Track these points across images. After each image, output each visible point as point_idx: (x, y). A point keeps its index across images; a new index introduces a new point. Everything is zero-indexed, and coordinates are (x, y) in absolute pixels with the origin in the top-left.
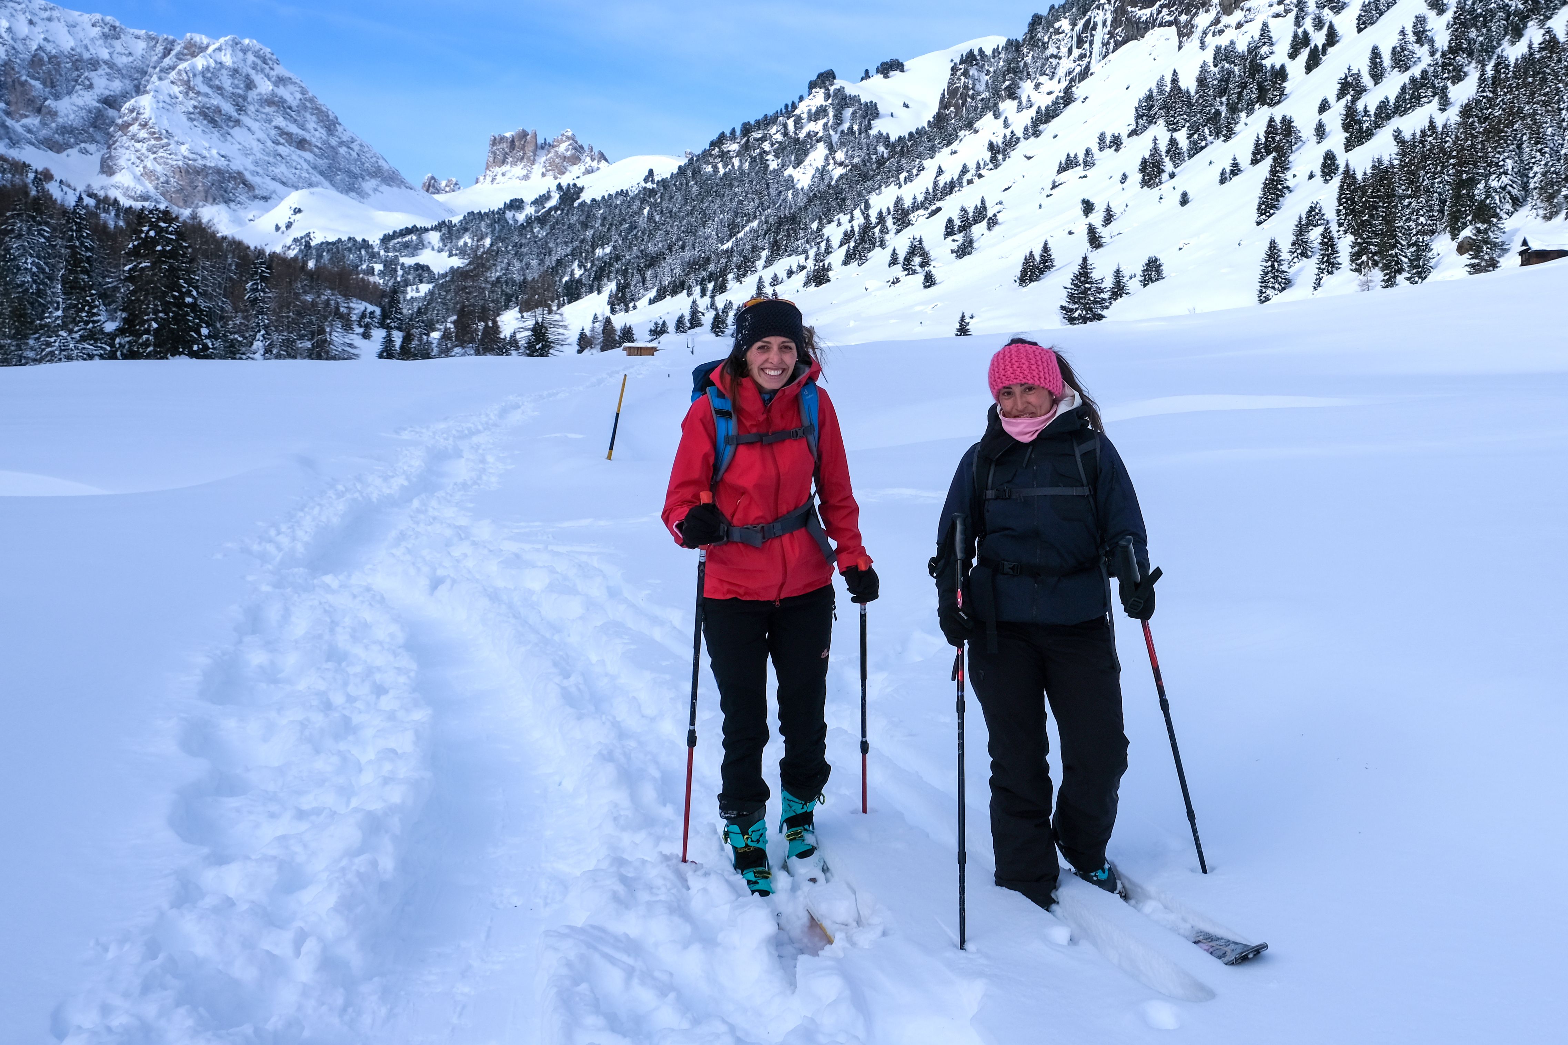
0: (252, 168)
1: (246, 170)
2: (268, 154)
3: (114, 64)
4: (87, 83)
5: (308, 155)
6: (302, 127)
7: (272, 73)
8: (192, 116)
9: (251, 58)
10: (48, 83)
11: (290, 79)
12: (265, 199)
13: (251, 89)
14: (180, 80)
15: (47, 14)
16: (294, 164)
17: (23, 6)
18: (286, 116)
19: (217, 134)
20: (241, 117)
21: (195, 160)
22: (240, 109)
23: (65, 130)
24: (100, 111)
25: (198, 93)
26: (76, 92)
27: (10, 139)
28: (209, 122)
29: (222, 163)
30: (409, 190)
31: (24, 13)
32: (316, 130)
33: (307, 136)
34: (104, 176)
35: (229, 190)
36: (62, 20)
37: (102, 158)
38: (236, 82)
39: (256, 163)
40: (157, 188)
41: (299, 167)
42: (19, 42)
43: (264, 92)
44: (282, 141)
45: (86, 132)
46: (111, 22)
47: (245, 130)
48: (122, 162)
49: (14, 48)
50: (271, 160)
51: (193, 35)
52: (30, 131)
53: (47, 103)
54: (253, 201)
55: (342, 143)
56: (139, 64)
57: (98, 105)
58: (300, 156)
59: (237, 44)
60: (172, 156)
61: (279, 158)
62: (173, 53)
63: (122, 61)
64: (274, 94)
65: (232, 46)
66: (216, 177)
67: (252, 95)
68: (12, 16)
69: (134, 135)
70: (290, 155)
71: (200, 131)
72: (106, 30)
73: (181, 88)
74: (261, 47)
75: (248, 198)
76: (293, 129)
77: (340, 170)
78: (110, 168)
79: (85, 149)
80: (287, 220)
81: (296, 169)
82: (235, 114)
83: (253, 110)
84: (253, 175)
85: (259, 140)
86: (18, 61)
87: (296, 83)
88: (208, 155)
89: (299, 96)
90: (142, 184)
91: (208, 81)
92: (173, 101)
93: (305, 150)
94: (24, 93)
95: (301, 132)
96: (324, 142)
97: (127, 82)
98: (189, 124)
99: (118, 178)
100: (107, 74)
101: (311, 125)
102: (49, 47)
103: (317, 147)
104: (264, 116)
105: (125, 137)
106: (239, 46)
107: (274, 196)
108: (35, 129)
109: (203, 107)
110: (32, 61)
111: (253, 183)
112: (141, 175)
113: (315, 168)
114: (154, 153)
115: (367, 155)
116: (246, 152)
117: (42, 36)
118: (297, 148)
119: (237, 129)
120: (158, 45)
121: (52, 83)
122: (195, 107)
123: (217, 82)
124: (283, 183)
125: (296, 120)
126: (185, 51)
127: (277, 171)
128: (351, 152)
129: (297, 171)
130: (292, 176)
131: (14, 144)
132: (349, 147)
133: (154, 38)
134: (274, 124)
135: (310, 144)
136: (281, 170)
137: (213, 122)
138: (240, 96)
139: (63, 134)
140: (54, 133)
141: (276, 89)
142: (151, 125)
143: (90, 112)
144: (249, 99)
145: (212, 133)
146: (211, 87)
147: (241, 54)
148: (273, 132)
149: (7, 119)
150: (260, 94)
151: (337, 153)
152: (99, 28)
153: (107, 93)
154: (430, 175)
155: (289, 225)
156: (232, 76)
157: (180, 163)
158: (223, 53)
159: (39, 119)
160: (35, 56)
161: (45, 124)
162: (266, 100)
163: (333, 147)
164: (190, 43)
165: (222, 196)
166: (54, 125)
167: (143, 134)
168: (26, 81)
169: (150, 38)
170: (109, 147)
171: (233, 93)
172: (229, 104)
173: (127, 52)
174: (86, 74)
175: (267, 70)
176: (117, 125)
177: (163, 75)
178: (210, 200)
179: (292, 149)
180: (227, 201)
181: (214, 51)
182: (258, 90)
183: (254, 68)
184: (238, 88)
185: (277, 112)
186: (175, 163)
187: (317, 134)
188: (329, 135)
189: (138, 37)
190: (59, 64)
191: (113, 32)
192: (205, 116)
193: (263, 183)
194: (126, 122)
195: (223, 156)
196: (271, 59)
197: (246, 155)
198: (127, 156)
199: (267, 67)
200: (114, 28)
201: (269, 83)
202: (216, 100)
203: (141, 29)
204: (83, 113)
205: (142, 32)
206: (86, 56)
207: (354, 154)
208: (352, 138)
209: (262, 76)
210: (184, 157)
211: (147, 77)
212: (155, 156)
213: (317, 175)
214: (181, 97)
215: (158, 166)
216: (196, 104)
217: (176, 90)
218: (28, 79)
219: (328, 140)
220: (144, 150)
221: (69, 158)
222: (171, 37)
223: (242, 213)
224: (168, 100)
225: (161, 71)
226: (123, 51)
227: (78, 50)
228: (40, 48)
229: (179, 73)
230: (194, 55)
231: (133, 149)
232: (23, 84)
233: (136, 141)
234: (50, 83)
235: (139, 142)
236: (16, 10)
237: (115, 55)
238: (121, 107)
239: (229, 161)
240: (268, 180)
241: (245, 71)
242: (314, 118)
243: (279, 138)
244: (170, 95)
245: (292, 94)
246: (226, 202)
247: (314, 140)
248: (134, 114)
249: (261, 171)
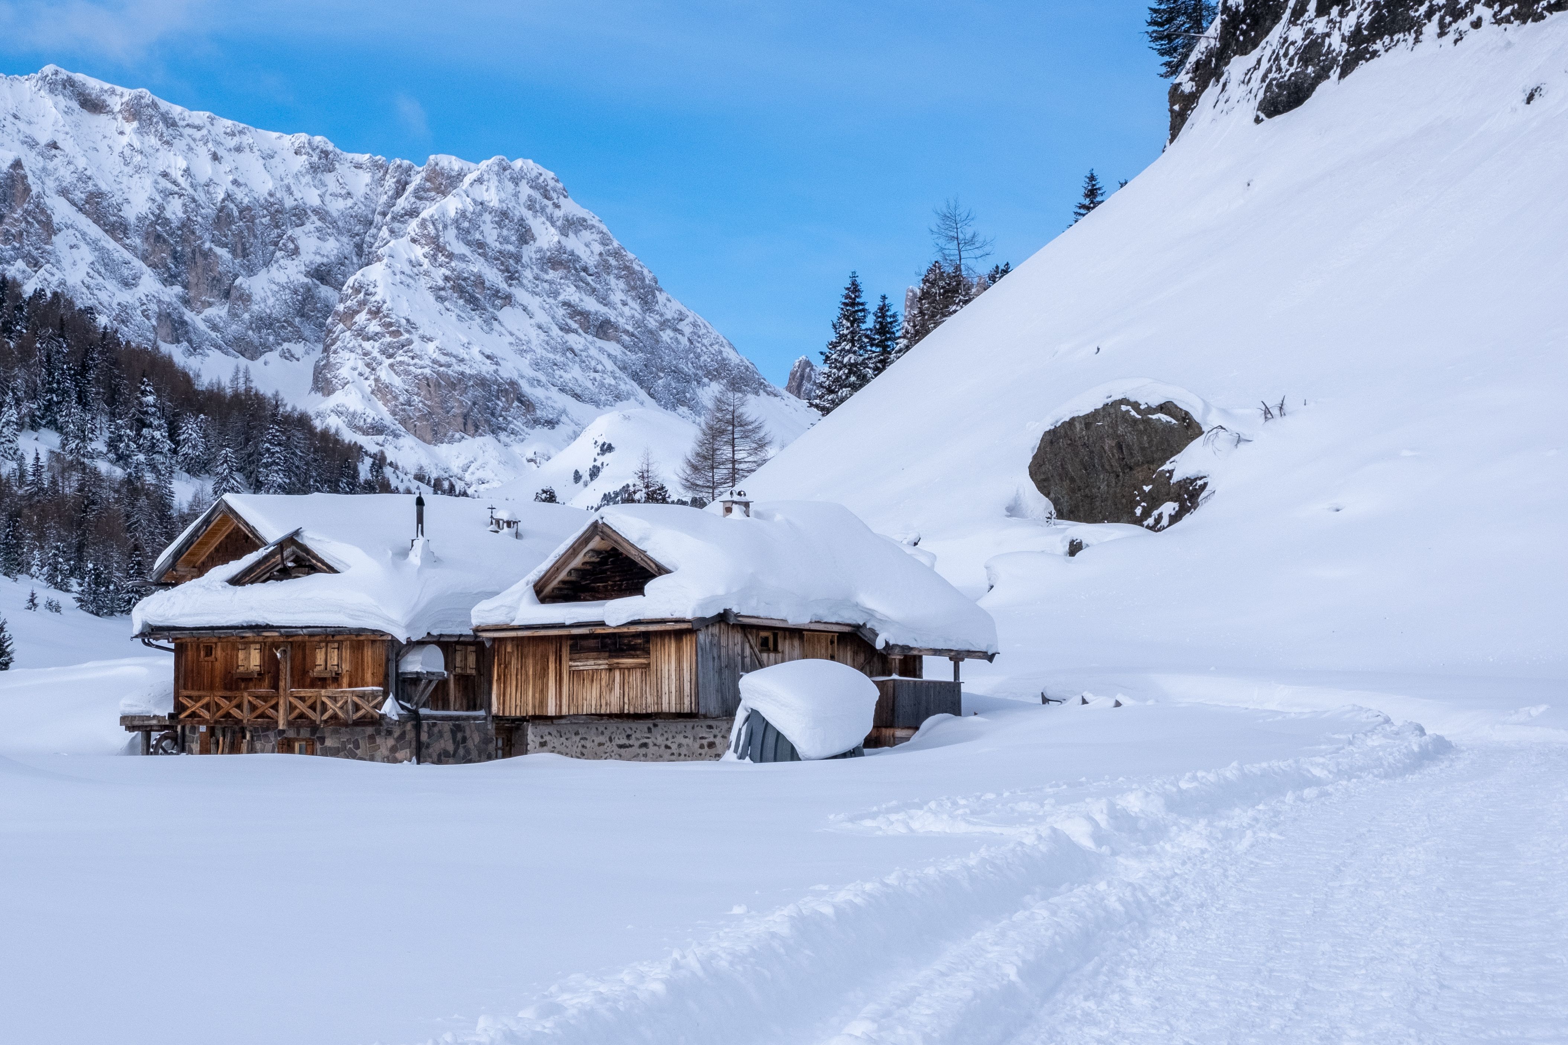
0: (530, 373)
1: (522, 377)
2: (554, 350)
3: (327, 212)
4: (292, 246)
5: (613, 348)
6: (604, 301)
7: (558, 213)
8: (443, 293)
9: (525, 190)
10: (239, 251)
11: (585, 220)
12: (551, 423)
13: (527, 243)
14: (424, 236)
15: (232, 142)
16: (593, 363)
17: (204, 132)
18: (581, 284)
19: (478, 320)
20: (513, 290)
21: (449, 366)
22: (512, 276)
23: (264, 323)
24: (309, 290)
25: (451, 256)
26: (277, 262)
27: (190, 341)
28: (467, 301)
29: (487, 369)
30: (771, 398)
31: (205, 144)
32: (625, 304)
33: (612, 316)
34: (320, 395)
35: (497, 413)
36: (255, 149)
37: (316, 368)
38: (505, 232)
39: (536, 365)
40: (394, 413)
41: (600, 367)
42: (200, 189)
43: (545, 247)
44: (575, 326)
45: (291, 324)
46: (322, 145)
47: (519, 311)
48: (344, 372)
49: (194, 200)
50: (559, 358)
51: (439, 156)
52: (215, 327)
53: (237, 282)
54: (533, 428)
55: (664, 324)
56: (361, 209)
57: (306, 280)
58: (601, 350)
59: (505, 169)
60: (416, 361)
61: (569, 355)
62: (410, 188)
63: (336, 206)
64: (561, 249)
65: (498, 174)
66: (479, 392)
67: (529, 252)
68: (190, 149)
69: (362, 329)
70: (586, 349)
71: (454, 318)
72: (315, 159)
73: (427, 249)
74: (542, 170)
75: (526, 424)
76: (591, 304)
77: (662, 369)
78: (328, 382)
79: (289, 351)
80: (591, 464)
81: (596, 371)
82: (504, 286)
83: (530, 277)
84: (532, 385)
85: (540, 327)
86: (199, 219)
87: (593, 226)
88: (466, 357)
89: (597, 248)
90: (374, 408)
91: (464, 235)
92: (415, 270)
93: (608, 339)
94: (208, 268)
95: (603, 309)
96: (639, 324)
97: (345, 239)
98: (439, 306)
99: (338, 398)
100: (318, 230)
101: (617, 297)
102: (240, 194)
103: (626, 332)
104: (546, 286)
105: (348, 333)
106: (507, 172)
107: (564, 418)
108: (221, 325)
109: (458, 277)
110: (218, 217)
111: (532, 398)
112: (372, 392)
113: (623, 368)
114: (391, 356)
115: (705, 341)
116: (522, 348)
117: (231, 178)
118: (597, 336)
119: (507, 309)
120: (388, 176)
121: (244, 249)
122: (447, 279)
123: (478, 236)
124: (577, 397)
125: (594, 290)
126: (428, 184)
127: (567, 376)
128: (680, 337)
129: (597, 375)
130: (589, 384)
131: (195, 350)
132: (676, 330)
133: (382, 166)
134: (561, 298)
135: (616, 328)
136: (574, 374)
137: (473, 301)
138: (511, 255)
139: (259, 329)
140: (247, 329)
141: (563, 239)
142: (385, 312)
143: (295, 292)
144: (525, 259)
145: (472, 319)
146: (468, 243)
147: (510, 186)
148: (561, 312)
149: (185, 310)
150: (540, 250)
151: (657, 341)
152: (305, 157)
153: (319, 260)
154: (803, 357)
155: (595, 472)
156: (500, 225)
157: (427, 371)
158: (484, 187)
159: (226, 309)
160: (221, 210)
161: (236, 315)
162: (550, 260)
163: (651, 332)
164: (434, 170)
165: (488, 421)
166: (246, 316)
167: (374, 327)
168: (210, 249)
169: (377, 166)
170: (326, 349)
171: (500, 252)
172: (495, 270)
173: (344, 192)
174: (289, 233)
175: (550, 209)
176: (337, 313)
177: (396, 225)
178: (471, 429)
179: (590, 338)
180: (495, 430)
181: (472, 184)
182: (538, 244)
183: (531, 205)
184: (508, 242)
185: (566, 278)
186: (419, 371)
187: (626, 310)
188: (644, 312)
189: (359, 166)
190: (252, 219)
191: (324, 161)
192: (460, 290)
193: (548, 398)
194: (349, 308)
195: (488, 357)
196: (555, 190)
197: (522, 352)
198: (351, 363)
199: (549, 203)
200: (325, 153)
201: (553, 230)
202: (477, 266)
203: (364, 152)
204: (287, 295)
205: (364, 158)
206: (289, 203)
207: (684, 341)
208: (681, 313)
209: (543, 219)
210: (434, 362)
211: (373, 231)
212: (391, 361)
213: (627, 380)
214: (426, 262)
215: (396, 377)
216: (448, 273)
217: (419, 252)
218: (213, 246)
219: (644, 319)
220: (376, 353)
221: (268, 367)
222: (406, 163)
223: (517, 449)
224: (407, 269)
225: (394, 219)
226: (339, 191)
227: (278, 195)
228: (229, 197)
229: (423, 224)
230: (444, 193)
231: (360, 352)
232: (206, 255)
233: (363, 339)
234: (241, 250)
235: (369, 339)
236: (194, 140)
237: (328, 198)
238: (343, 284)
239: (497, 364)
240: (554, 392)
241: (517, 213)
242: (622, 284)
243: (570, 322)
244: (411, 261)
245: (587, 245)
246: (493, 432)
247: (621, 321)
248: (361, 295)
249: (543, 378)
